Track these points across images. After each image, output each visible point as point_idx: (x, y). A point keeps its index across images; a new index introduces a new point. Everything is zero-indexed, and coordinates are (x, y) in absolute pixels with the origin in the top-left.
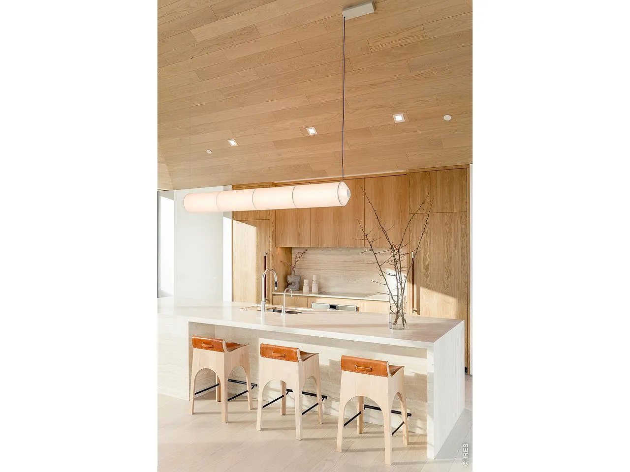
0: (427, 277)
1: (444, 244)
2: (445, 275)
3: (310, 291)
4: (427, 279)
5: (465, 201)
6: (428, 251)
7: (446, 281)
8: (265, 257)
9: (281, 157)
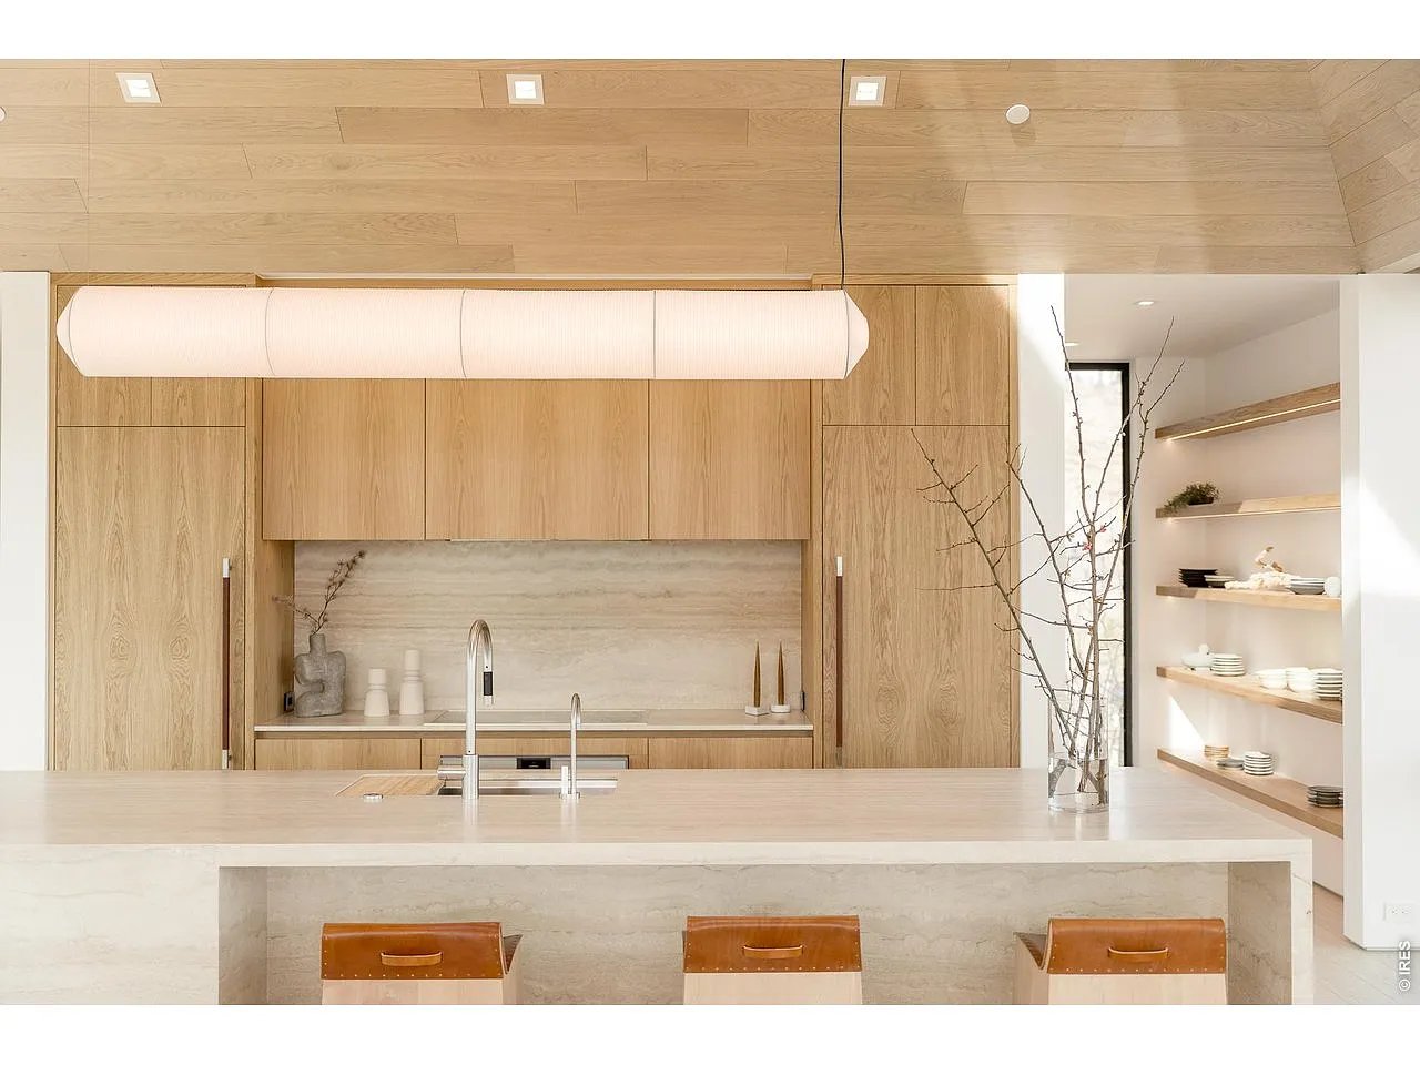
0: (883, 642)
1: (938, 529)
2: (942, 632)
3: (391, 712)
4: (884, 647)
5: (1004, 390)
6: (888, 554)
7: (946, 650)
8: (227, 581)
9: (342, 175)
